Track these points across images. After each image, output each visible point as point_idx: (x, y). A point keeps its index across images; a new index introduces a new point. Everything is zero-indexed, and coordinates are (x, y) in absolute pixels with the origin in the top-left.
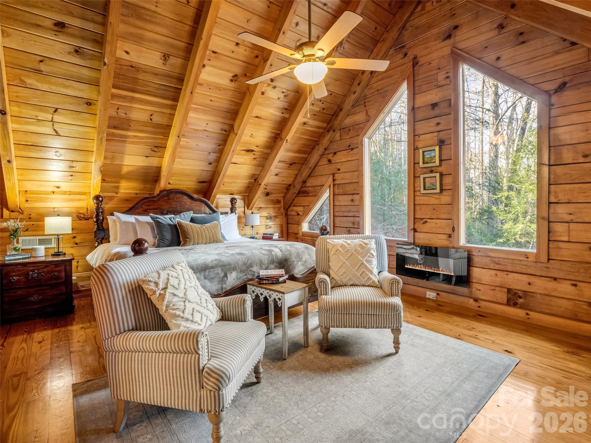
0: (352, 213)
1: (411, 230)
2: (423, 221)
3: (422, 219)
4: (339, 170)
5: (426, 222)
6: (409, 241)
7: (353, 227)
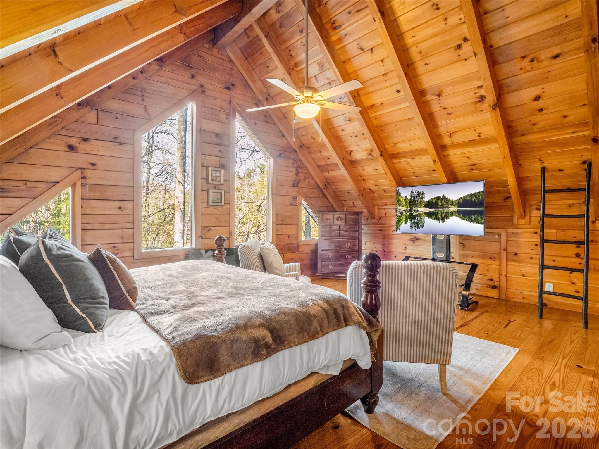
0: (119, 225)
1: (199, 237)
2: (208, 229)
3: (207, 227)
4: (93, 164)
5: (210, 229)
6: (197, 248)
7: (121, 241)
